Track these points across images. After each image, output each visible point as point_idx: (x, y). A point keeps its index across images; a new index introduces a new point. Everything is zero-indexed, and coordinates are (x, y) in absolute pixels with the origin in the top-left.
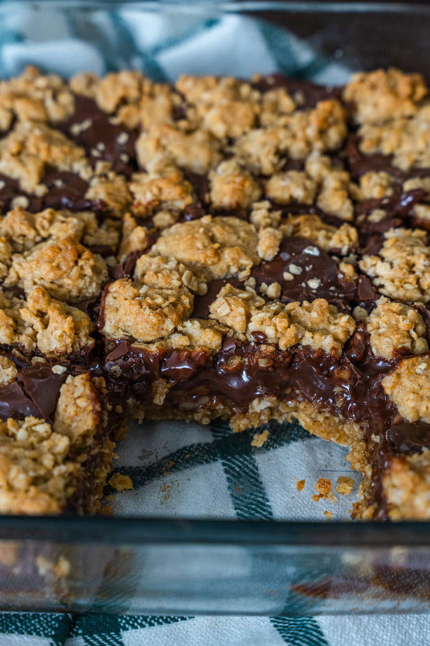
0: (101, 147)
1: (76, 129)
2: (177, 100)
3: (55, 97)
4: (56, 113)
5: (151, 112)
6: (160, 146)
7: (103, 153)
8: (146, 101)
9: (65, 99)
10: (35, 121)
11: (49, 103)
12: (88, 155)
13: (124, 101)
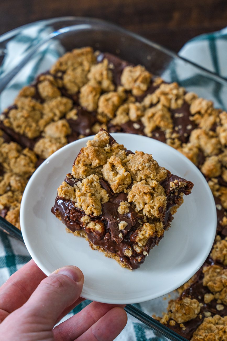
0: (180, 127)
1: (177, 115)
2: (218, 120)
3: (176, 100)
4: (173, 106)
5: (206, 121)
6: (198, 138)
7: (179, 130)
8: (206, 116)
9: (180, 102)
10: (164, 106)
11: (173, 101)
12: (173, 128)
13: (199, 113)
